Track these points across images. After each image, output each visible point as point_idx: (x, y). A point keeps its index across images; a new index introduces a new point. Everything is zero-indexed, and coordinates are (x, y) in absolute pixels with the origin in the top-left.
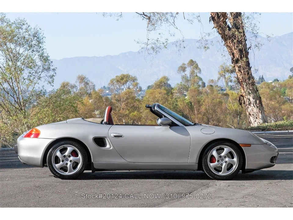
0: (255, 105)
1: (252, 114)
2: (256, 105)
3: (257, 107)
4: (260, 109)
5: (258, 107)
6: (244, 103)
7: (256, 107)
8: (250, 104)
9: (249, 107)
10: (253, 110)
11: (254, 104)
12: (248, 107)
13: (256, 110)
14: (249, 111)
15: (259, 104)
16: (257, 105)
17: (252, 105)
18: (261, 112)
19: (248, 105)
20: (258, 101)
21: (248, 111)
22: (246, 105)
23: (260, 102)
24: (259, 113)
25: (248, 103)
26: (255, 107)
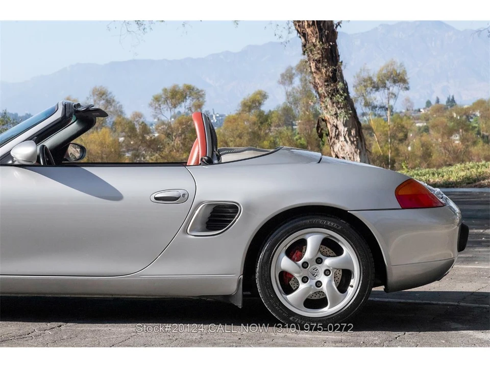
0: (348, 139)
1: (341, 155)
2: (350, 139)
3: (352, 142)
4: (357, 147)
5: (354, 141)
6: (328, 135)
7: (349, 142)
8: (337, 136)
9: (337, 141)
10: (344, 148)
11: (347, 137)
12: (334, 143)
13: (349, 148)
14: (336, 150)
15: (356, 137)
16: (352, 139)
17: (342, 139)
18: (360, 153)
19: (334, 138)
20: (353, 132)
21: (334, 151)
22: (331, 139)
23: (359, 132)
24: (355, 154)
25: (334, 134)
26: (347, 142)
